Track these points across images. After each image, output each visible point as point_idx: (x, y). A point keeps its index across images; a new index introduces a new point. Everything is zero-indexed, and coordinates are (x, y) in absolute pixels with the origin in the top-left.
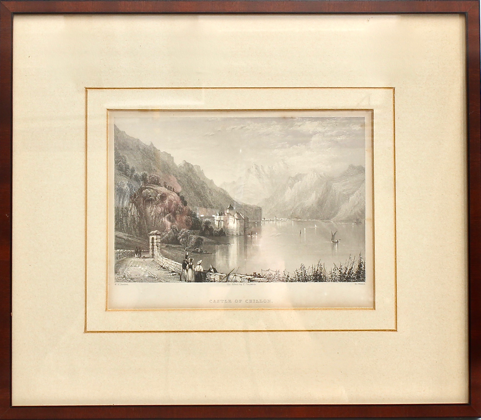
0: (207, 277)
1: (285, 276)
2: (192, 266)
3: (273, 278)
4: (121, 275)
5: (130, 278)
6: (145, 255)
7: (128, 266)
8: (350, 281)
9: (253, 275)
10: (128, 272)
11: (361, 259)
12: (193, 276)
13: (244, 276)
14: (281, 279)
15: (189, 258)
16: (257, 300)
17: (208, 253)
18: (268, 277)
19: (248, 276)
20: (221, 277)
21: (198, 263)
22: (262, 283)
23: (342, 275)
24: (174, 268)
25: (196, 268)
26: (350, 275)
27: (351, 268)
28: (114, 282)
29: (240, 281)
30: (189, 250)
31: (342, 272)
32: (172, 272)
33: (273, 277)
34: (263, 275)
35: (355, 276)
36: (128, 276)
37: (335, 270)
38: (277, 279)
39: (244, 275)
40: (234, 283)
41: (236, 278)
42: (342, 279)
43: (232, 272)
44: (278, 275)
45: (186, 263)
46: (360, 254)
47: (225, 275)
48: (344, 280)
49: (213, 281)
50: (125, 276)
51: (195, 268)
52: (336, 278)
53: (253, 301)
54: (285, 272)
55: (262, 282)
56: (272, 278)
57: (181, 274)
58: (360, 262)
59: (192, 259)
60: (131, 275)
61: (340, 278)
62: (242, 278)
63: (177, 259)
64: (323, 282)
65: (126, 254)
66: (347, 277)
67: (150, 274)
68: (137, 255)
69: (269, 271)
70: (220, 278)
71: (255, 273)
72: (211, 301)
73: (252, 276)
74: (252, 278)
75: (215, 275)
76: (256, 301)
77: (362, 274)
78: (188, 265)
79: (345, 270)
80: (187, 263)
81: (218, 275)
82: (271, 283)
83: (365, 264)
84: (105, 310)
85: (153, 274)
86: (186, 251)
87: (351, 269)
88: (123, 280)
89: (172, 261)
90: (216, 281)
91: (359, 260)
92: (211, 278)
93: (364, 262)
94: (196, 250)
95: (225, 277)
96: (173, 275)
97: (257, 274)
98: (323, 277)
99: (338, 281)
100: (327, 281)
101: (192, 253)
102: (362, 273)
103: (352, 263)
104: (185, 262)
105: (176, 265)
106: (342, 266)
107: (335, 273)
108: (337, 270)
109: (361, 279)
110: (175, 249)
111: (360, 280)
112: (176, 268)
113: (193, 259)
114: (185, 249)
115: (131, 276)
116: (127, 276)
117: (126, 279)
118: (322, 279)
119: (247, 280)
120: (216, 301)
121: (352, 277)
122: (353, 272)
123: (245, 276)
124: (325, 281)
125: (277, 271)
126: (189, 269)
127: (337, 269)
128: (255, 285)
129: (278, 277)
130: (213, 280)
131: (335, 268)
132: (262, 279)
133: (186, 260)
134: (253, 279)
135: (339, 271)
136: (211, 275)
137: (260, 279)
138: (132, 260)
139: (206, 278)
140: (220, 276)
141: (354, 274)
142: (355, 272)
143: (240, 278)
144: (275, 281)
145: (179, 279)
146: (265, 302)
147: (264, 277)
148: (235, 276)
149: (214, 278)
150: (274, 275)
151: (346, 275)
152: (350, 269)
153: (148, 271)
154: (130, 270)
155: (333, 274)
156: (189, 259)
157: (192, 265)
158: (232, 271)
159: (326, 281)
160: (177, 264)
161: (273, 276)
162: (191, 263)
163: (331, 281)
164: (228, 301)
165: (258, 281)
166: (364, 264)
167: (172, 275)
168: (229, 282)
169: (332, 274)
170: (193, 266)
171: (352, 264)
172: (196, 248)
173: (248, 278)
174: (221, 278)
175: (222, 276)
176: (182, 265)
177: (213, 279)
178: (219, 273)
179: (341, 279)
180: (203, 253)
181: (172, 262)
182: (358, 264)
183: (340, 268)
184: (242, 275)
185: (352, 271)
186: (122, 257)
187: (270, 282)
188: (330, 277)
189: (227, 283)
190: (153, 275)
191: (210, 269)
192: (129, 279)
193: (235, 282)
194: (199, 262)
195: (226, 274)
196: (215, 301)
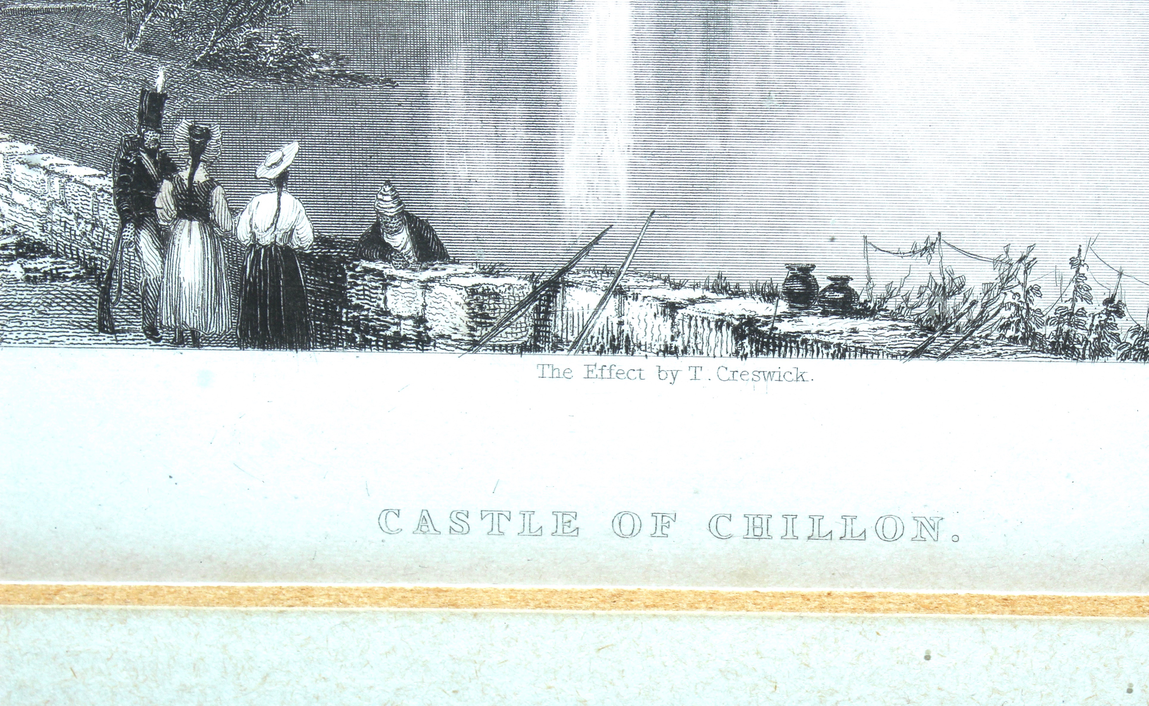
0: (355, 301)
1: (1089, 299)
2: (208, 195)
3: (975, 324)
9: (780, 289)
12: (224, 291)
13: (698, 293)
14: (1049, 330)
15: (178, 117)
16: (816, 520)
17: (359, 79)
18: (924, 308)
19: (738, 293)
20: (481, 307)
21: (262, 172)
22: (863, 363)
24: (40, 209)
25: (245, 217)
29: (659, 345)
30: (172, 45)
32: (19, 245)
33: (976, 311)
34: (879, 291)
38: (1010, 333)
39: (694, 287)
40: (608, 359)
41: (621, 315)
43: (584, 262)
44: (1019, 290)
45: (152, 170)
47: (522, 282)
49: (405, 339)
51: (234, 212)
53: (777, 527)
54: (1083, 270)
55: (864, 351)
56: (964, 320)
57: (110, 271)
59: (207, 135)
62: (680, 314)
63: (60, 129)
69: (936, 257)
70: (473, 316)
71: (806, 270)
72: (393, 521)
73: (770, 296)
74: (779, 318)
75: (426, 286)
76: (803, 528)
78: (167, 186)
80: (155, 163)
81: (454, 280)
82: (948, 362)
86: (146, 48)
89: (24, 148)
90: (442, 336)
92: (387, 313)
94: (239, 42)
95: (522, 305)
96: (28, 279)
97: (823, 283)
101: (206, 74)
104: (139, 160)
105: (56, 186)
110: (36, 31)
112: (57, 210)
113: (217, 133)
114: (131, 36)
119: (727, 334)
120: (442, 522)
123: (709, 295)
125: (1015, 257)
126: (185, 223)
128: (801, 377)
129: (1018, 308)
130: (407, 328)
132: (864, 324)
133: (150, 136)
134: (785, 327)
136: (387, 281)
137: (846, 324)
139: (345, 314)
140: (473, 291)
143: (660, 318)
144: (984, 349)
145: (93, 314)
146: (889, 532)
147: (891, 305)
148: (613, 302)
149: (415, 309)
150: (977, 294)
156: (182, 129)
157: (210, 185)
158: (586, 249)
160: (69, 178)
161: (974, 303)
162: (194, 167)
164: (550, 525)
165: (827, 346)
167: (19, 276)
168: (555, 348)
170: (218, 193)
172: (237, 23)
173: (737, 313)
174: (486, 316)
175: (497, 296)
176: (112, 186)
177: (411, 322)
178: (462, 269)
180: (314, 78)
181: (12, 155)
184: (677, 286)
187: (944, 356)
189: (546, 357)
191: (377, 226)
193: (615, 349)
194: (273, 157)
195: (532, 278)
196: (425, 518)
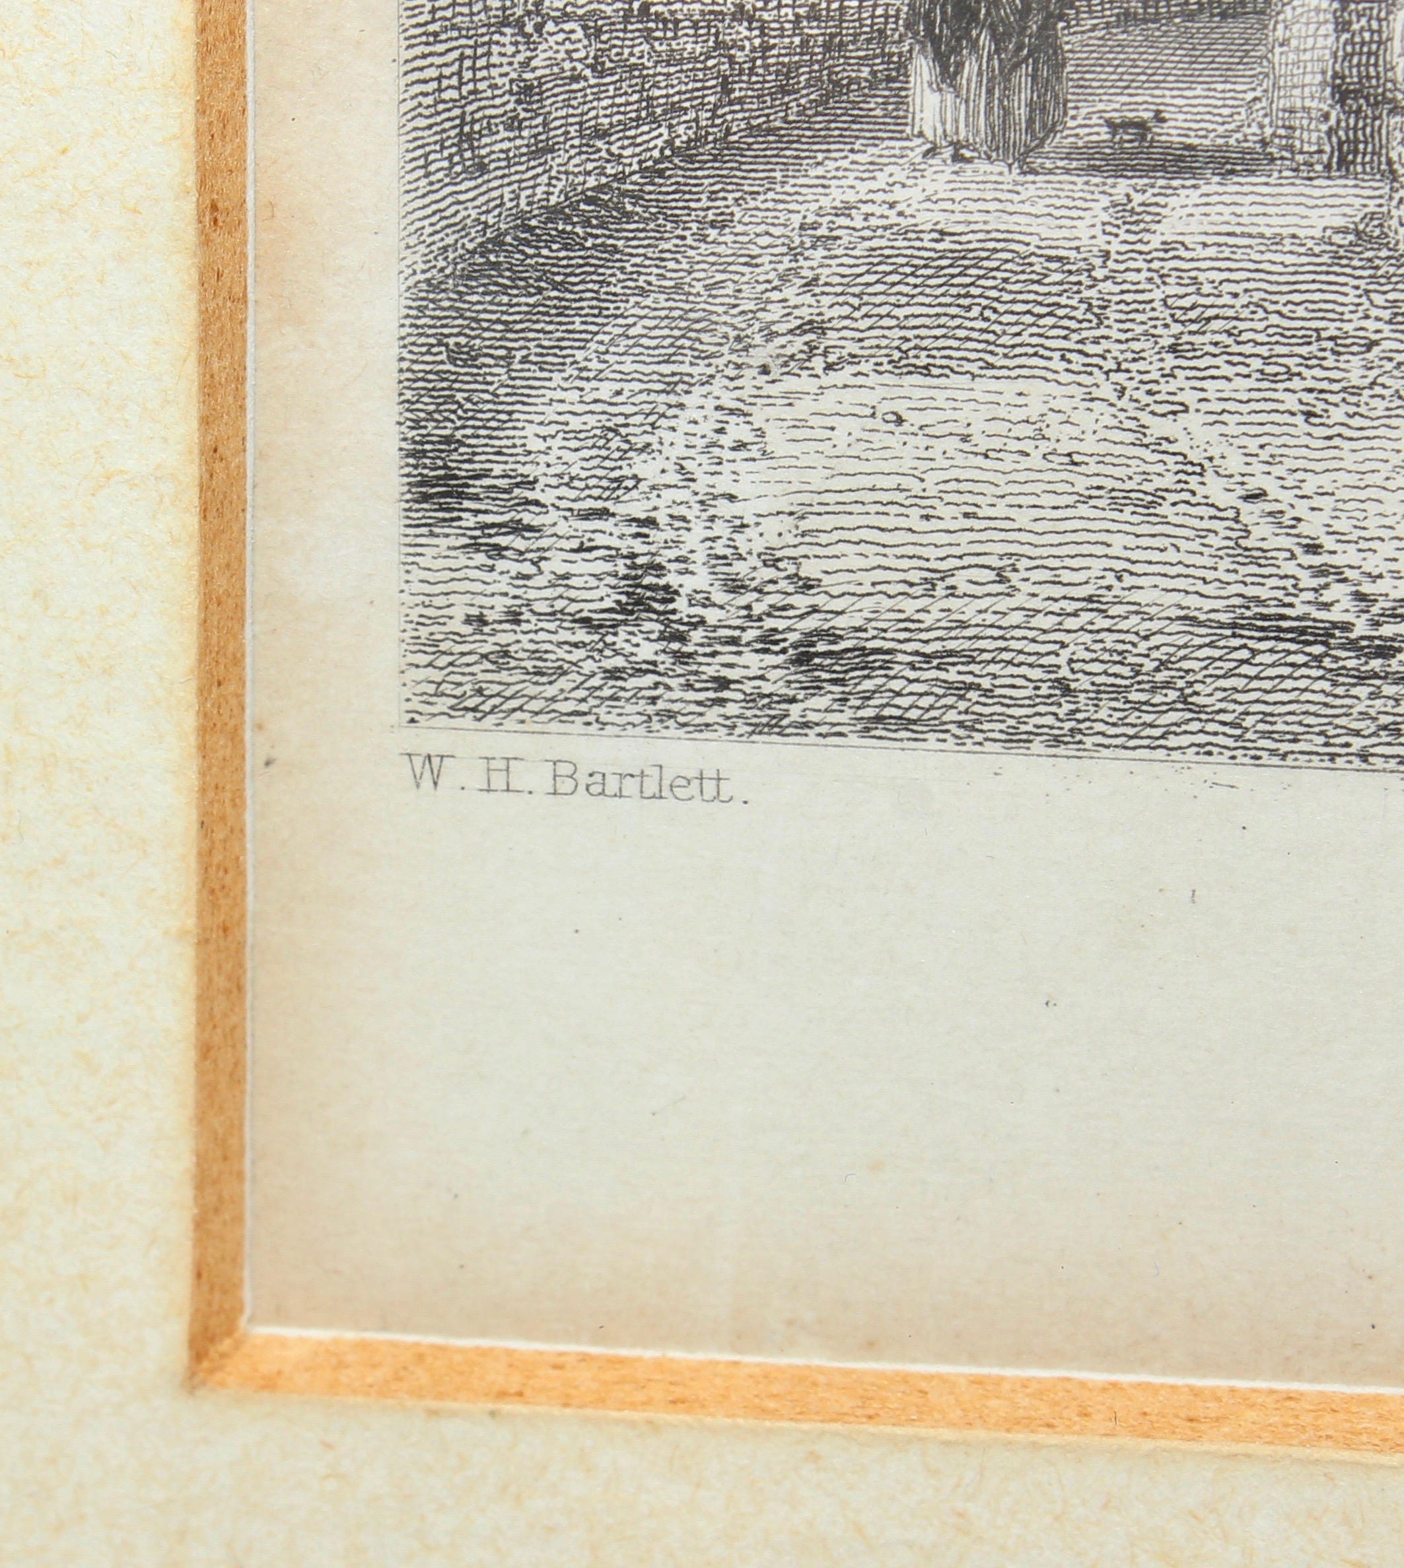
4: (556, 564)
5: (768, 641)
6: (1167, 97)
7: (743, 343)
10: (723, 484)
28: (395, 713)
36: (735, 586)
50: (670, 594)
60: (810, 569)
65: (689, 45)
67: (1258, 557)
68: (948, 74)
84: (180, 1355)
85: (1346, 556)
88: (613, 674)
115: (807, 586)
116: (701, 580)
117: (681, 658)
138: (837, 196)
153: (1214, 489)
154: (775, 440)
186: (601, 113)
190: (1337, 592)
192: (752, 661)
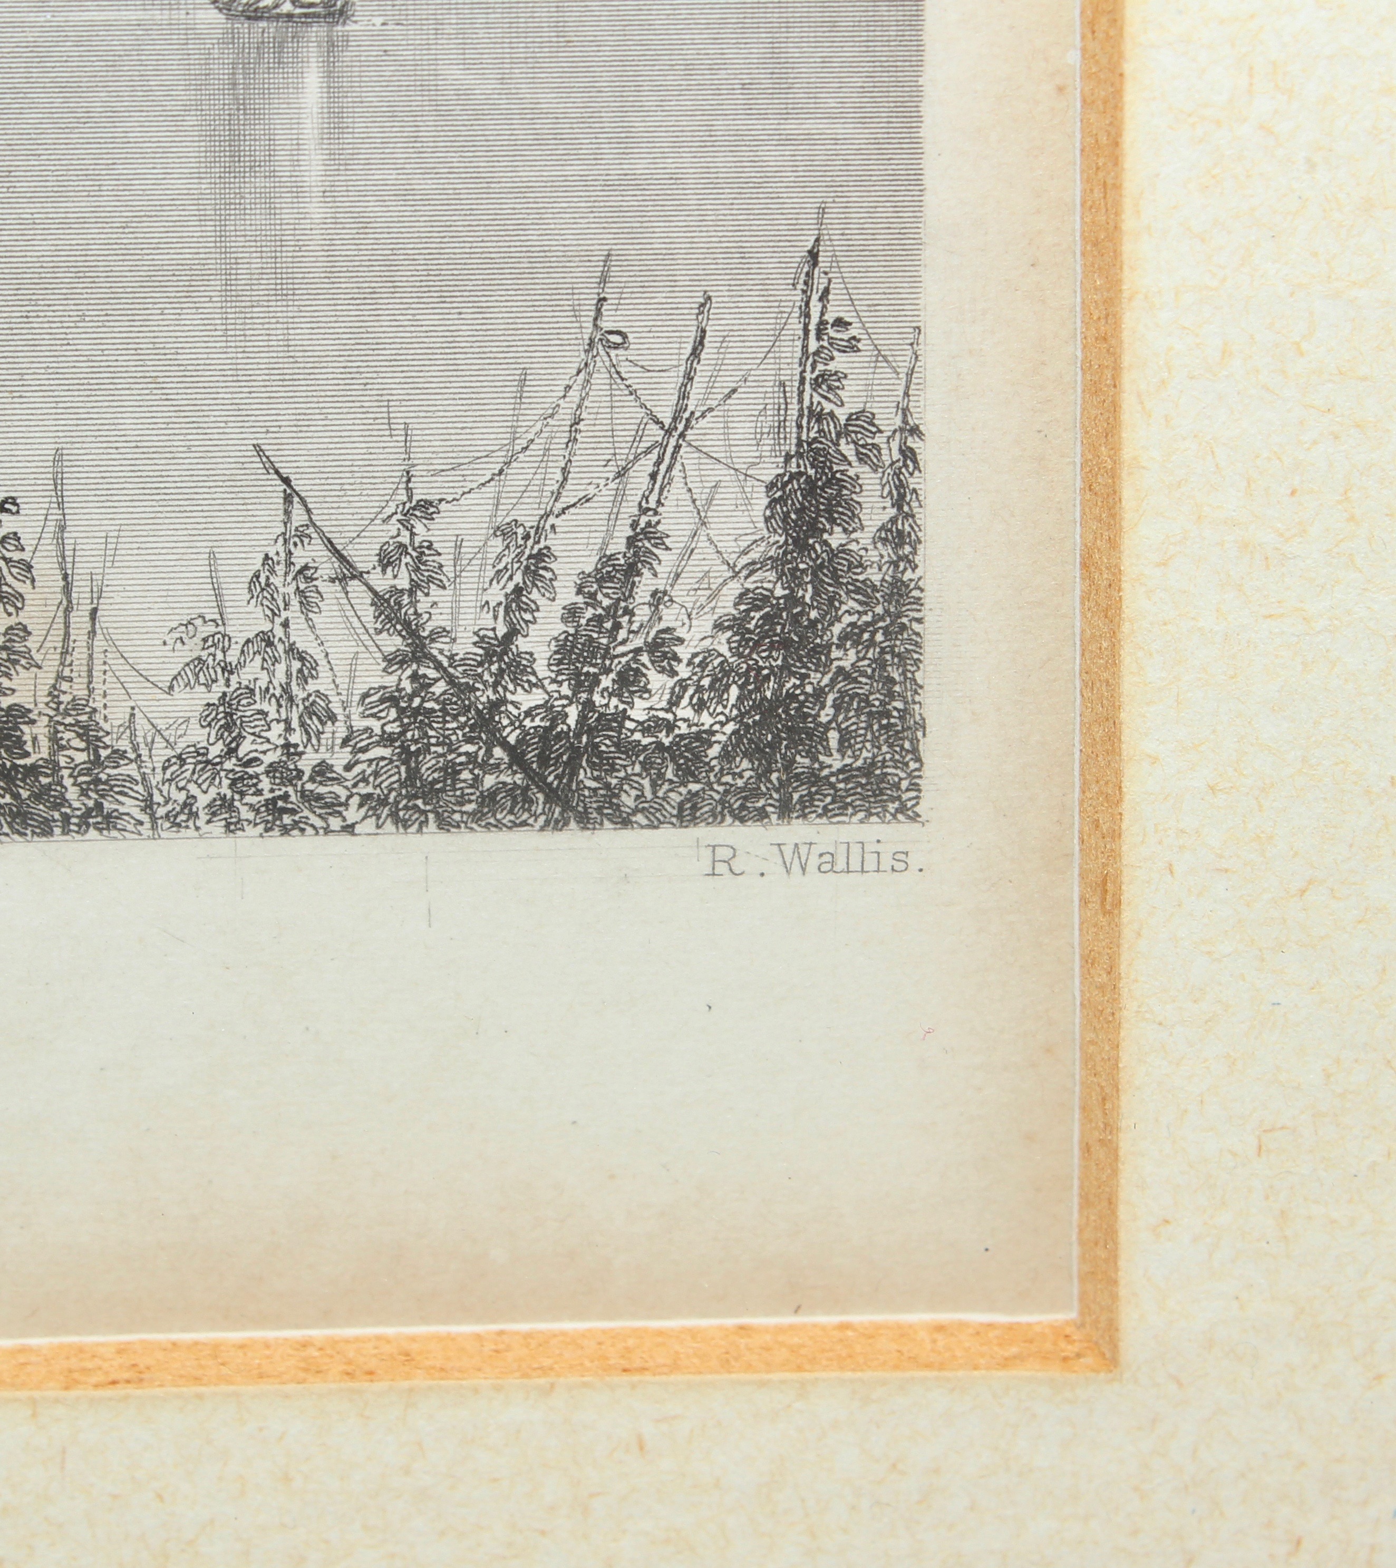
8: (612, 794)
11: (841, 362)
23: (439, 688)
26: (606, 681)
27: (618, 546)
31: (440, 620)
35: (700, 707)
37: (283, 584)
42: (451, 771)
46: (813, 256)
48: (489, 781)
52: (307, 763)
58: (818, 416)
61: (406, 755)
64: (46, 830)
66: (545, 736)
77: (847, 658)
79: (496, 595)
83: (908, 454)
87: (632, 570)
91: (791, 373)
93: (888, 420)
98: (41, 729)
99: (353, 814)
100: (130, 806)
102: (852, 636)
103: (654, 433)
106: (426, 509)
107: (291, 650)
108: (330, 591)
109: (836, 762)
111: (814, 778)
118: (33, 770)
121: (650, 727)
122: (670, 617)
124: (84, 823)
127: (327, 567)
131: (301, 557)
135: (368, 614)
141: (684, 671)
142: (705, 624)
151: (528, 699)
152: (602, 578)
155: (252, 672)
159: (109, 822)
163: (223, 806)
166: (891, 453)
169: (228, 670)
171: (647, 464)
179: (428, 766)
182: (769, 472)
183: (386, 561)
185: (643, 614)
188: (198, 735)
